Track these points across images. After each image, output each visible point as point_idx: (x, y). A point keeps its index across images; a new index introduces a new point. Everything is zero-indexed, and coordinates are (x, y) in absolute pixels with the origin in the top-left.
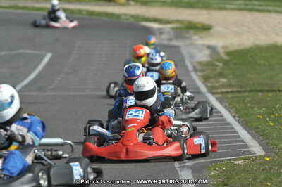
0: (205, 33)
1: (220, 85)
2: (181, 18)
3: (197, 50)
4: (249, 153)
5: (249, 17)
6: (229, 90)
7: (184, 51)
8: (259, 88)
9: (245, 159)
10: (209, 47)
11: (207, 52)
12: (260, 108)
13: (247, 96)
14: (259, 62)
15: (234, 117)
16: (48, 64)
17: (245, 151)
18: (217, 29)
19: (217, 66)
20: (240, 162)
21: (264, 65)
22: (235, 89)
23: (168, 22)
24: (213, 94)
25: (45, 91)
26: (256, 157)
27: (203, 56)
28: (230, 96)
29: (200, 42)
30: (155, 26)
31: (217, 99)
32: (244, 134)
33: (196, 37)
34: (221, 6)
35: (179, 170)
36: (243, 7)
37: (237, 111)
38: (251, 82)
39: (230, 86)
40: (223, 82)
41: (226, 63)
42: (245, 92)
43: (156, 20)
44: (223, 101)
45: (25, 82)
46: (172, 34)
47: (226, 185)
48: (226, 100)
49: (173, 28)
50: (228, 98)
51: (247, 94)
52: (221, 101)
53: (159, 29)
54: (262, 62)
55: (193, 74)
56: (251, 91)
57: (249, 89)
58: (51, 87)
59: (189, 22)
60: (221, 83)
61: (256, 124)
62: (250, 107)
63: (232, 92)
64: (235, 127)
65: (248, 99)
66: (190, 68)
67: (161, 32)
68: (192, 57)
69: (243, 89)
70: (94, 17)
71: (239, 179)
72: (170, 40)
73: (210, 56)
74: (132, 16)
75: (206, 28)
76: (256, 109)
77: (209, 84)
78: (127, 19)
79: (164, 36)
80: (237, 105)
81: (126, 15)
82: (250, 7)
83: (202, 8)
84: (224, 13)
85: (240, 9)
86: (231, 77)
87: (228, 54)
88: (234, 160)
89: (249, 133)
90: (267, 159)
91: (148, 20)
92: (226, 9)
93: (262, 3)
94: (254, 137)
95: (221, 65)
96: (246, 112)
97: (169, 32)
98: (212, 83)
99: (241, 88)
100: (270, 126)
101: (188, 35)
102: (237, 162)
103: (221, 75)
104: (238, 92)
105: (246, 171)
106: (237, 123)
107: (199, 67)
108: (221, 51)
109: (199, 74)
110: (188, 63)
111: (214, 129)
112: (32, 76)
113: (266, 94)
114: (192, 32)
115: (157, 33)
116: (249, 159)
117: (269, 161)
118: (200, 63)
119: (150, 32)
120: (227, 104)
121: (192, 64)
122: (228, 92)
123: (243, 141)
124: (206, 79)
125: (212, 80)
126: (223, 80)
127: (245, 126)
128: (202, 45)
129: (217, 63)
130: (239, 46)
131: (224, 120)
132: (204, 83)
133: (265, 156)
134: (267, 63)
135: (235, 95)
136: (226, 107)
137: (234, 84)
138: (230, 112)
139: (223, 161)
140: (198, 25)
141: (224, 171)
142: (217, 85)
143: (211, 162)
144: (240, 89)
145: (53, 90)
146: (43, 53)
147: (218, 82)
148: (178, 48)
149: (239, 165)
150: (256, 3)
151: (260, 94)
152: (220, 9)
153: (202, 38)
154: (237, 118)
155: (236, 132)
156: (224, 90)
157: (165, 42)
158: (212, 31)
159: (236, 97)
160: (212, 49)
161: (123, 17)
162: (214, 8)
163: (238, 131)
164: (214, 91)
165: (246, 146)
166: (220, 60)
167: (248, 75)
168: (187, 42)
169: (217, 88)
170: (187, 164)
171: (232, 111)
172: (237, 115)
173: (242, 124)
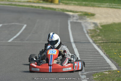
0: (92, 17)
1: (98, 40)
2: (82, 10)
3: (89, 24)
4: (111, 69)
5: (111, 11)
6: (102, 42)
7: (83, 25)
8: (115, 41)
9: (109, 71)
10: (94, 23)
11: (93, 25)
12: (115, 50)
13: (110, 45)
14: (115, 30)
15: (104, 53)
16: (25, 29)
17: (109, 68)
18: (97, 15)
19: (97, 31)
20: (107, 73)
21: (117, 31)
22: (105, 41)
23: (76, 12)
24: (95, 43)
25: (24, 41)
26: (114, 71)
27: (91, 27)
28: (102, 44)
29: (90, 21)
30: (71, 13)
31: (97, 45)
32: (108, 61)
33: (88, 19)
34: (99, 5)
35: (81, 76)
36: (108, 6)
37: (106, 51)
38: (112, 39)
39: (103, 40)
40: (100, 39)
41: (101, 30)
42: (109, 42)
43: (71, 11)
44: (100, 47)
45: (15, 37)
46: (78, 17)
48: (101, 46)
49: (78, 15)
50: (101, 45)
51: (110, 44)
52: (99, 47)
53: (73, 15)
54: (117, 30)
55: (87, 35)
56: (112, 42)
57: (110, 41)
58: (26, 39)
59: (85, 12)
60: (98, 39)
61: (113, 57)
62: (111, 49)
63: (103, 43)
64: (105, 58)
65: (110, 46)
66: (86, 32)
67: (73, 16)
68: (86, 27)
69: (108, 42)
70: (45, 10)
71: (106, 80)
72: (77, 20)
73: (94, 27)
74: (61, 9)
75: (93, 15)
76: (113, 50)
77: (94, 39)
78: (59, 11)
79: (75, 18)
80: (105, 48)
81: (58, 9)
82: (111, 6)
83: (91, 6)
84: (100, 8)
85: (107, 7)
86: (103, 36)
87: (102, 26)
88: (104, 72)
90: (118, 72)
91: (68, 11)
92: (101, 7)
93: (116, 5)
94: (112, 62)
95: (99, 31)
96: (109, 51)
97: (76, 17)
98: (95, 39)
100: (119, 57)
101: (85, 18)
102: (105, 73)
103: (99, 35)
104: (106, 42)
105: (109, 77)
106: (106, 56)
107: (89, 32)
108: (99, 25)
109: (89, 34)
110: (85, 30)
111: (95, 58)
112: (18, 34)
113: (118, 44)
114: (86, 16)
115: (72, 17)
116: (110, 71)
117: (119, 73)
118: (90, 30)
119: (68, 16)
120: (101, 48)
121: (86, 30)
122: (101, 43)
123: (108, 64)
125: (95, 37)
126: (100, 37)
127: (109, 57)
128: (91, 22)
129: (97, 30)
130: (106, 23)
131: (100, 55)
132: (91, 38)
133: (117, 70)
134: (118, 31)
136: (101, 49)
137: (104, 39)
138: (102, 51)
139: (99, 72)
140: (89, 14)
141: (100, 76)
142: (97, 39)
143: (94, 73)
144: (107, 42)
145: (27, 40)
146: (23, 24)
147: (97, 38)
148: (81, 23)
149: (106, 74)
150: (114, 4)
151: (115, 44)
152: (99, 7)
153: (91, 19)
154: (106, 54)
155: (105, 60)
156: (100, 42)
157: (75, 21)
158: (95, 16)
159: (105, 45)
160: (95, 24)
161: (57, 10)
162: (96, 7)
163: (106, 59)
164: (96, 42)
165: (109, 66)
167: (110, 36)
168: (84, 21)
169: (97, 41)
170: (84, 73)
171: (103, 51)
172: (105, 53)
173: (108, 57)
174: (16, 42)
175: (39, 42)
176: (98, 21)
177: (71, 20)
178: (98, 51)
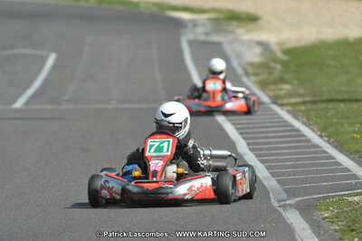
0: (251, 26)
1: (286, 94)
7: (228, 49)
8: (338, 97)
10: (260, 44)
11: (258, 50)
12: (351, 125)
13: (327, 109)
14: (327, 62)
15: (321, 136)
16: (55, 67)
17: (357, 183)
19: (274, 68)
20: (356, 198)
21: (336, 66)
22: (306, 99)
23: (202, 11)
24: (282, 105)
25: (59, 104)
27: (254, 56)
28: (303, 108)
29: (247, 37)
30: (186, 16)
31: (289, 112)
32: (344, 160)
33: (241, 31)
35: (281, 210)
38: (325, 89)
39: (300, 95)
40: (288, 90)
41: (284, 64)
43: (185, 9)
44: (298, 116)
45: (30, 92)
46: (209, 26)
47: (353, 230)
49: (209, 19)
50: (301, 111)
51: (323, 105)
52: (295, 116)
53: (191, 21)
54: (333, 63)
55: (245, 79)
56: (328, 101)
58: (66, 98)
59: (230, 12)
60: (285, 91)
62: (337, 123)
63: (304, 103)
64: (328, 150)
66: (240, 71)
67: (195, 24)
68: (239, 56)
69: (317, 99)
72: (207, 34)
73: (262, 55)
74: (155, 4)
75: (252, 19)
77: (271, 93)
78: (148, 8)
79: (200, 30)
80: (319, 121)
81: (146, 3)
86: (295, 82)
87: (286, 52)
89: (350, 158)
91: (175, 8)
95: (279, 67)
97: (205, 25)
98: (274, 91)
99: (314, 96)
101: (230, 28)
103: (282, 80)
104: (312, 102)
107: (250, 70)
108: (276, 49)
109: (252, 78)
110: (235, 64)
112: (37, 84)
114: (234, 23)
115: (190, 25)
118: (251, 64)
119: (179, 24)
120: (305, 119)
121: (240, 65)
122: (296, 104)
123: (348, 170)
124: (263, 85)
125: (272, 87)
126: (287, 87)
127: (341, 151)
128: (251, 41)
129: (272, 64)
130: (298, 41)
131: (309, 141)
134: (338, 64)
135: (309, 106)
136: (304, 123)
137: (301, 91)
138: (312, 129)
139: (333, 197)
140: (243, 16)
142: (282, 93)
143: (317, 200)
144: (315, 99)
145: (69, 101)
146: (45, 53)
147: (281, 90)
148: (219, 43)
149: (355, 202)
151: (342, 105)
153: (248, 31)
154: (326, 139)
155: (332, 158)
156: (293, 100)
157: (202, 38)
158: (261, 22)
160: (264, 46)
161: (143, 5)
163: (334, 155)
164: (280, 102)
165: (355, 176)
166: (275, 60)
167: (318, 80)
168: (230, 37)
169: (282, 97)
170: (288, 202)
171: (315, 129)
172: (324, 134)
173: (336, 147)
174: (36, 107)
175: (110, 106)
176: (271, 38)
177: (191, 36)
178: (298, 130)
